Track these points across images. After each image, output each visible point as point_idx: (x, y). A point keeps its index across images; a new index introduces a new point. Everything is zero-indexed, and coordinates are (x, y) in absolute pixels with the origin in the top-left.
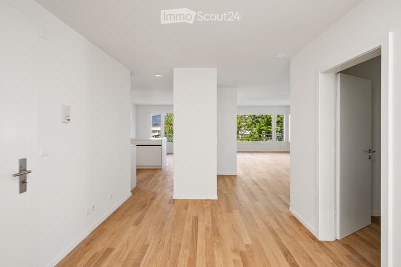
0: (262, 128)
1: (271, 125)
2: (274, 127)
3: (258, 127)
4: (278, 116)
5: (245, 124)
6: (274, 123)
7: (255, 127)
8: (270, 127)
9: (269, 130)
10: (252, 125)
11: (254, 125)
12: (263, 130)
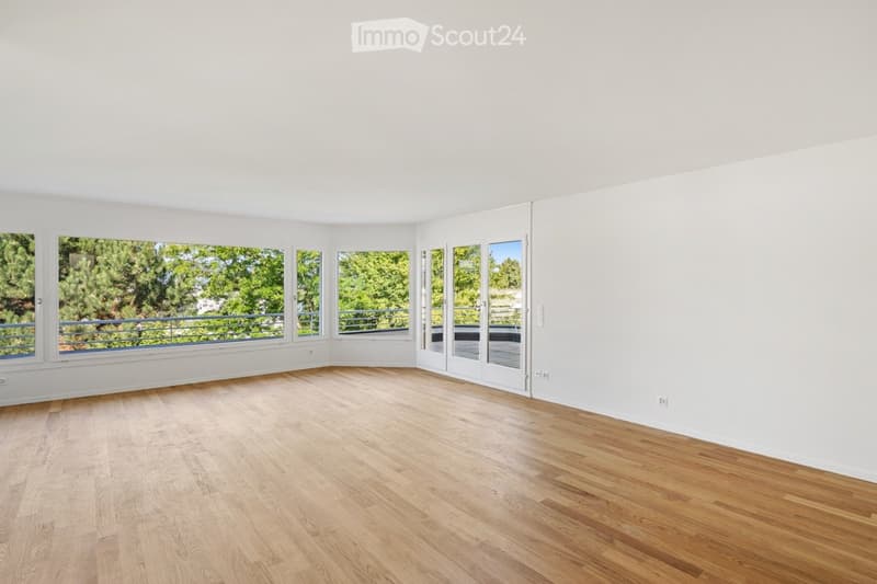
0: (256, 293)
1: (281, 283)
2: (291, 289)
3: (244, 289)
4: (304, 257)
5: (206, 281)
6: (289, 277)
7: (236, 289)
8: (279, 288)
9: (276, 297)
10: (225, 284)
11: (231, 285)
12: (259, 297)
